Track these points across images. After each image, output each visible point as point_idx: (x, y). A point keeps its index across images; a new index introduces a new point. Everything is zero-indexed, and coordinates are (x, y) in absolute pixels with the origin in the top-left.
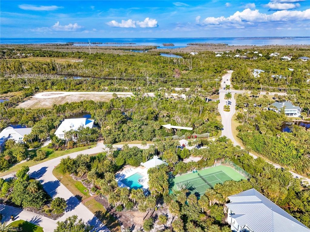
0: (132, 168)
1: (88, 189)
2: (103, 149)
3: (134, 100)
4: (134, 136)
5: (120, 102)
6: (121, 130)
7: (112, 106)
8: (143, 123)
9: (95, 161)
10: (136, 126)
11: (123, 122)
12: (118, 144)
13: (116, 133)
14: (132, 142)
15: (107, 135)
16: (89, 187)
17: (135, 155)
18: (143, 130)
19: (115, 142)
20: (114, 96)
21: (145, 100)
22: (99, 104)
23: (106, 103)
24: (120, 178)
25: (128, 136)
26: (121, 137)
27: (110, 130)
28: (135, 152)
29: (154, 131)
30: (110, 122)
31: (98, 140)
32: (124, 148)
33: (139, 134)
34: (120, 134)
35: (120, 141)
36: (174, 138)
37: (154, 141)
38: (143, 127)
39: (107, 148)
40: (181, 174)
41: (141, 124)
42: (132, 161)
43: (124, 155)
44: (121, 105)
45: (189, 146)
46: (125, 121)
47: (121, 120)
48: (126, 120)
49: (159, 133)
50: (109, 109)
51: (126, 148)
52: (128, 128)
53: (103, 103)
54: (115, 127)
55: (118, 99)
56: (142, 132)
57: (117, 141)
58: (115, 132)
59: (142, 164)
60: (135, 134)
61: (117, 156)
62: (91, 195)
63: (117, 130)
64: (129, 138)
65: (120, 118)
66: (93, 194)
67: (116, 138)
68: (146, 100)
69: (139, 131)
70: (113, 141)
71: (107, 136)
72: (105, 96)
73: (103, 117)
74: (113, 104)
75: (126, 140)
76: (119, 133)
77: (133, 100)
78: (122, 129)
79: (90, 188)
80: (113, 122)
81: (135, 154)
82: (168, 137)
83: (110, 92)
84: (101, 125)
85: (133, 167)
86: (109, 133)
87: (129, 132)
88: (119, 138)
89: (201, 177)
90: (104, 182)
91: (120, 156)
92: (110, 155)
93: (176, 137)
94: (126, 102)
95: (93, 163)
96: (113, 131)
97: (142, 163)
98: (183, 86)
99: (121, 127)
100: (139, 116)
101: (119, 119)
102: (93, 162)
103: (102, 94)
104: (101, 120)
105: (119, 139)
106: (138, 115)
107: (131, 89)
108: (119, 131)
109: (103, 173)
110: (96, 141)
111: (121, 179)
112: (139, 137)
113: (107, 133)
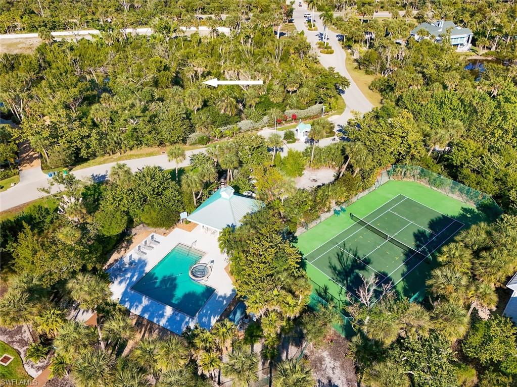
0: (155, 232)
1: (16, 346)
2: (43, 190)
3: (102, 45)
4: (132, 136)
5: (64, 52)
6: (90, 123)
7: (43, 65)
8: (152, 96)
9: (21, 236)
10: (133, 106)
11: (90, 100)
12: (89, 166)
13: (75, 133)
14: (129, 153)
15: (47, 142)
16: (18, 337)
17: (158, 194)
18: (155, 116)
19: (77, 159)
20: (44, 36)
21: (131, 43)
22: (4, 62)
23: (25, 57)
24: (129, 275)
25: (116, 139)
26: (93, 141)
27: (54, 127)
28: (155, 184)
29: (188, 115)
30: (48, 102)
31: (21, 161)
32: (116, 177)
33: (148, 127)
34: (89, 136)
35: (94, 156)
36: (243, 129)
37: (193, 141)
38: (153, 106)
39: (56, 184)
40: (305, 225)
41: (147, 99)
42: (154, 214)
43: (120, 200)
44: (69, 59)
45: (288, 142)
46: (94, 96)
47: (81, 92)
48: (95, 92)
49: (203, 118)
50: (38, 73)
51: (122, 177)
52: (109, 113)
53: (16, 57)
54: (68, 116)
55: (57, 44)
56: (154, 122)
57: (85, 156)
58: (71, 129)
59: (183, 215)
60: (135, 129)
61: (96, 208)
62: (33, 372)
63: (77, 123)
64: (119, 144)
65: (75, 87)
66: (39, 368)
67: (78, 149)
68: (133, 44)
69: (147, 119)
70: (70, 159)
71: (46, 147)
72: (20, 43)
73: (22, 92)
74: (47, 59)
75: (111, 149)
76: (85, 131)
77: (100, 45)
78: (92, 119)
79: (23, 342)
80: (55, 102)
81: (156, 191)
82: (228, 126)
83: (32, 31)
84: (23, 117)
85: (158, 229)
86: (52, 136)
87: (116, 124)
88: (88, 147)
89: (362, 223)
90: (75, 335)
91: (107, 205)
92: (74, 210)
93: (246, 125)
94: (82, 52)
95: (15, 245)
96: (65, 128)
97: (185, 213)
98: (210, 11)
99: (85, 114)
100: (130, 79)
101: (74, 91)
102: (16, 241)
103: (10, 39)
104: (17, 100)
105: (90, 150)
106: (127, 78)
107: (87, 22)
108: (83, 125)
109: (62, 283)
110: (16, 165)
111: (134, 279)
112: (149, 136)
113: (44, 136)
